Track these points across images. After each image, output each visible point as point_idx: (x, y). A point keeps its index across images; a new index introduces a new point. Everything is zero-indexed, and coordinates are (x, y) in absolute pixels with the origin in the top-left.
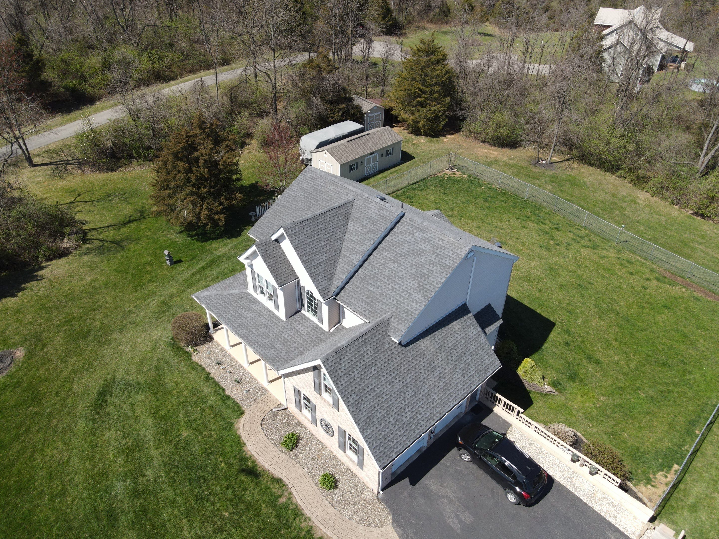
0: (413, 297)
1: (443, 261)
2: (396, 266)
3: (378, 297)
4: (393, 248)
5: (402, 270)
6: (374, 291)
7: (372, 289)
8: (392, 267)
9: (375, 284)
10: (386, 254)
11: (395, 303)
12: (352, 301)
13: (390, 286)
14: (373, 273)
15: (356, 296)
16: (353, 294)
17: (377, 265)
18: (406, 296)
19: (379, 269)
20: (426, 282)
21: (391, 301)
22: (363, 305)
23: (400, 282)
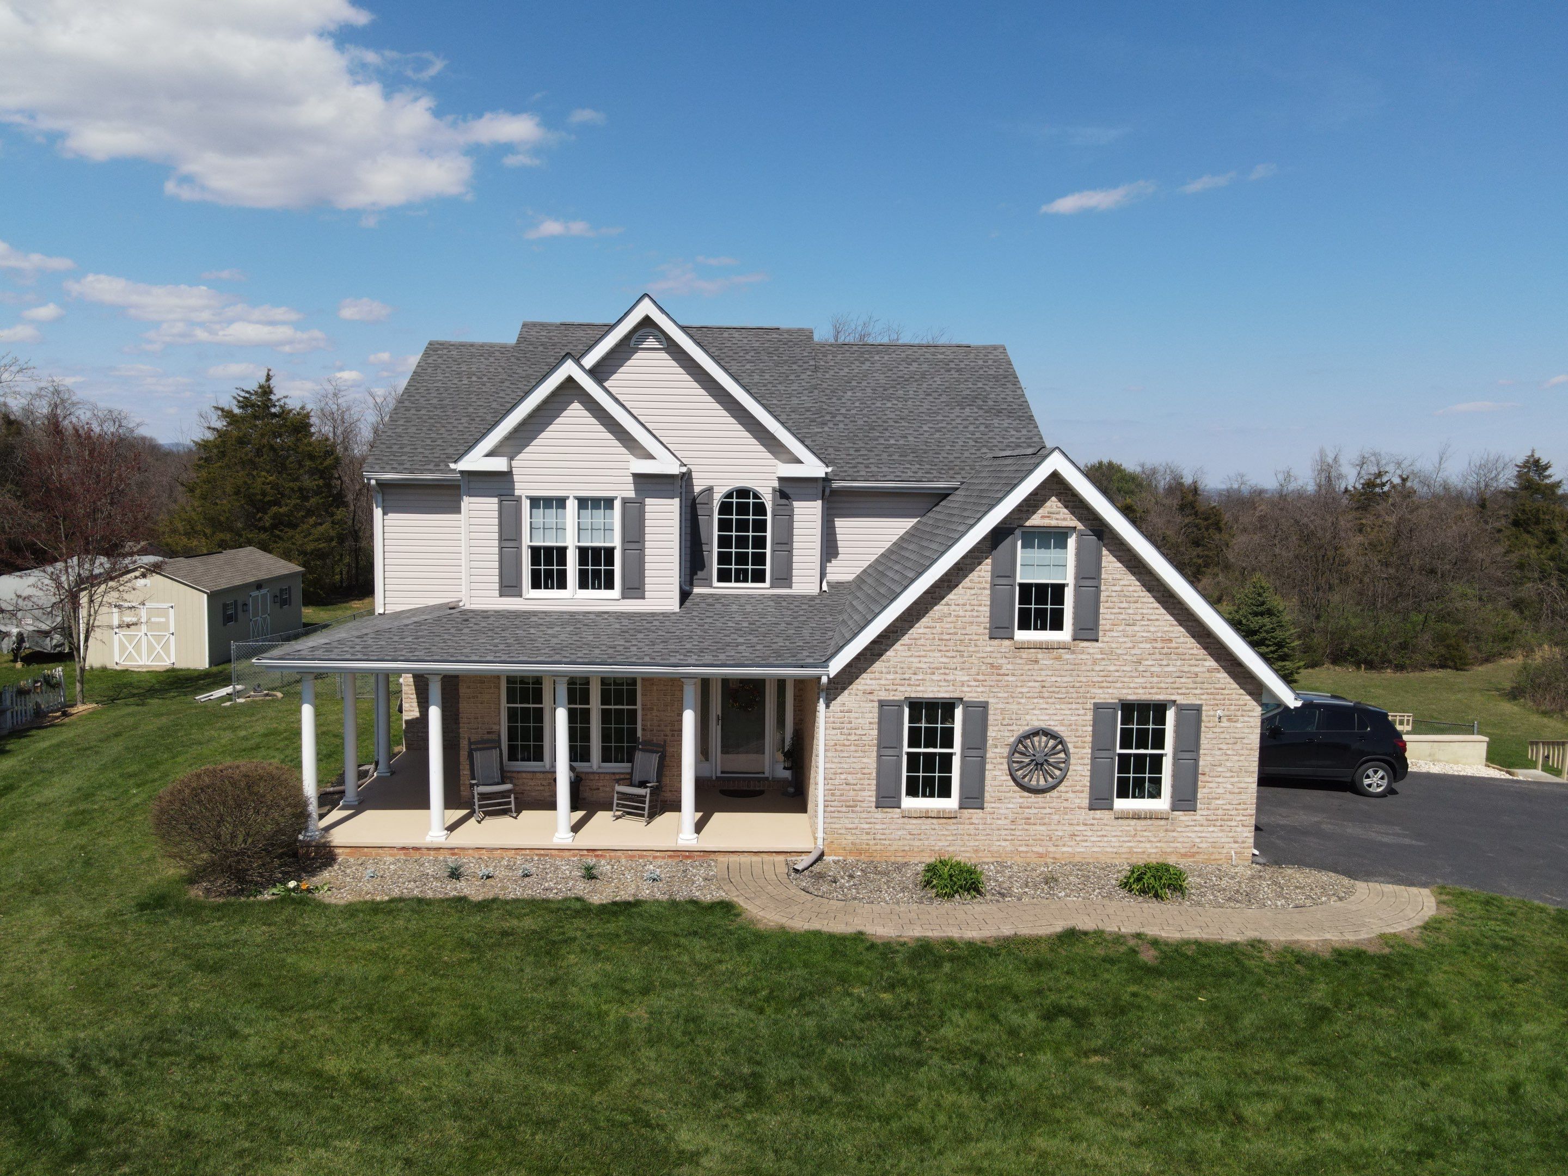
0: (996, 425)
1: (981, 372)
2: (896, 402)
3: (924, 447)
4: (854, 383)
5: (918, 403)
6: (901, 442)
7: (892, 442)
8: (889, 405)
9: (888, 434)
10: (849, 393)
11: (972, 443)
12: (874, 469)
13: (925, 428)
14: (860, 422)
15: (871, 461)
16: (860, 461)
17: (853, 412)
18: (982, 428)
19: (864, 415)
20: (991, 403)
21: (961, 443)
22: (909, 466)
23: (940, 418)
